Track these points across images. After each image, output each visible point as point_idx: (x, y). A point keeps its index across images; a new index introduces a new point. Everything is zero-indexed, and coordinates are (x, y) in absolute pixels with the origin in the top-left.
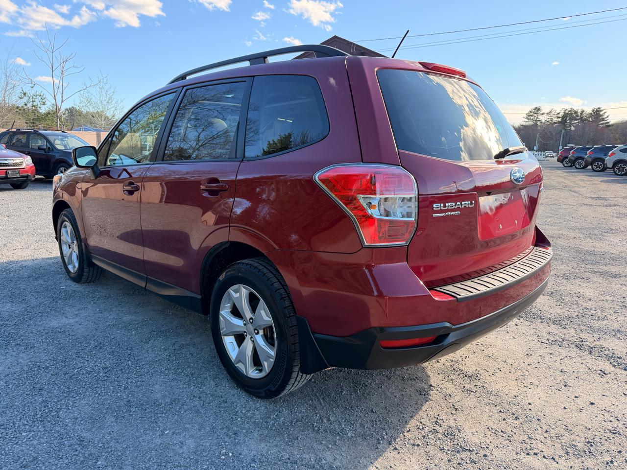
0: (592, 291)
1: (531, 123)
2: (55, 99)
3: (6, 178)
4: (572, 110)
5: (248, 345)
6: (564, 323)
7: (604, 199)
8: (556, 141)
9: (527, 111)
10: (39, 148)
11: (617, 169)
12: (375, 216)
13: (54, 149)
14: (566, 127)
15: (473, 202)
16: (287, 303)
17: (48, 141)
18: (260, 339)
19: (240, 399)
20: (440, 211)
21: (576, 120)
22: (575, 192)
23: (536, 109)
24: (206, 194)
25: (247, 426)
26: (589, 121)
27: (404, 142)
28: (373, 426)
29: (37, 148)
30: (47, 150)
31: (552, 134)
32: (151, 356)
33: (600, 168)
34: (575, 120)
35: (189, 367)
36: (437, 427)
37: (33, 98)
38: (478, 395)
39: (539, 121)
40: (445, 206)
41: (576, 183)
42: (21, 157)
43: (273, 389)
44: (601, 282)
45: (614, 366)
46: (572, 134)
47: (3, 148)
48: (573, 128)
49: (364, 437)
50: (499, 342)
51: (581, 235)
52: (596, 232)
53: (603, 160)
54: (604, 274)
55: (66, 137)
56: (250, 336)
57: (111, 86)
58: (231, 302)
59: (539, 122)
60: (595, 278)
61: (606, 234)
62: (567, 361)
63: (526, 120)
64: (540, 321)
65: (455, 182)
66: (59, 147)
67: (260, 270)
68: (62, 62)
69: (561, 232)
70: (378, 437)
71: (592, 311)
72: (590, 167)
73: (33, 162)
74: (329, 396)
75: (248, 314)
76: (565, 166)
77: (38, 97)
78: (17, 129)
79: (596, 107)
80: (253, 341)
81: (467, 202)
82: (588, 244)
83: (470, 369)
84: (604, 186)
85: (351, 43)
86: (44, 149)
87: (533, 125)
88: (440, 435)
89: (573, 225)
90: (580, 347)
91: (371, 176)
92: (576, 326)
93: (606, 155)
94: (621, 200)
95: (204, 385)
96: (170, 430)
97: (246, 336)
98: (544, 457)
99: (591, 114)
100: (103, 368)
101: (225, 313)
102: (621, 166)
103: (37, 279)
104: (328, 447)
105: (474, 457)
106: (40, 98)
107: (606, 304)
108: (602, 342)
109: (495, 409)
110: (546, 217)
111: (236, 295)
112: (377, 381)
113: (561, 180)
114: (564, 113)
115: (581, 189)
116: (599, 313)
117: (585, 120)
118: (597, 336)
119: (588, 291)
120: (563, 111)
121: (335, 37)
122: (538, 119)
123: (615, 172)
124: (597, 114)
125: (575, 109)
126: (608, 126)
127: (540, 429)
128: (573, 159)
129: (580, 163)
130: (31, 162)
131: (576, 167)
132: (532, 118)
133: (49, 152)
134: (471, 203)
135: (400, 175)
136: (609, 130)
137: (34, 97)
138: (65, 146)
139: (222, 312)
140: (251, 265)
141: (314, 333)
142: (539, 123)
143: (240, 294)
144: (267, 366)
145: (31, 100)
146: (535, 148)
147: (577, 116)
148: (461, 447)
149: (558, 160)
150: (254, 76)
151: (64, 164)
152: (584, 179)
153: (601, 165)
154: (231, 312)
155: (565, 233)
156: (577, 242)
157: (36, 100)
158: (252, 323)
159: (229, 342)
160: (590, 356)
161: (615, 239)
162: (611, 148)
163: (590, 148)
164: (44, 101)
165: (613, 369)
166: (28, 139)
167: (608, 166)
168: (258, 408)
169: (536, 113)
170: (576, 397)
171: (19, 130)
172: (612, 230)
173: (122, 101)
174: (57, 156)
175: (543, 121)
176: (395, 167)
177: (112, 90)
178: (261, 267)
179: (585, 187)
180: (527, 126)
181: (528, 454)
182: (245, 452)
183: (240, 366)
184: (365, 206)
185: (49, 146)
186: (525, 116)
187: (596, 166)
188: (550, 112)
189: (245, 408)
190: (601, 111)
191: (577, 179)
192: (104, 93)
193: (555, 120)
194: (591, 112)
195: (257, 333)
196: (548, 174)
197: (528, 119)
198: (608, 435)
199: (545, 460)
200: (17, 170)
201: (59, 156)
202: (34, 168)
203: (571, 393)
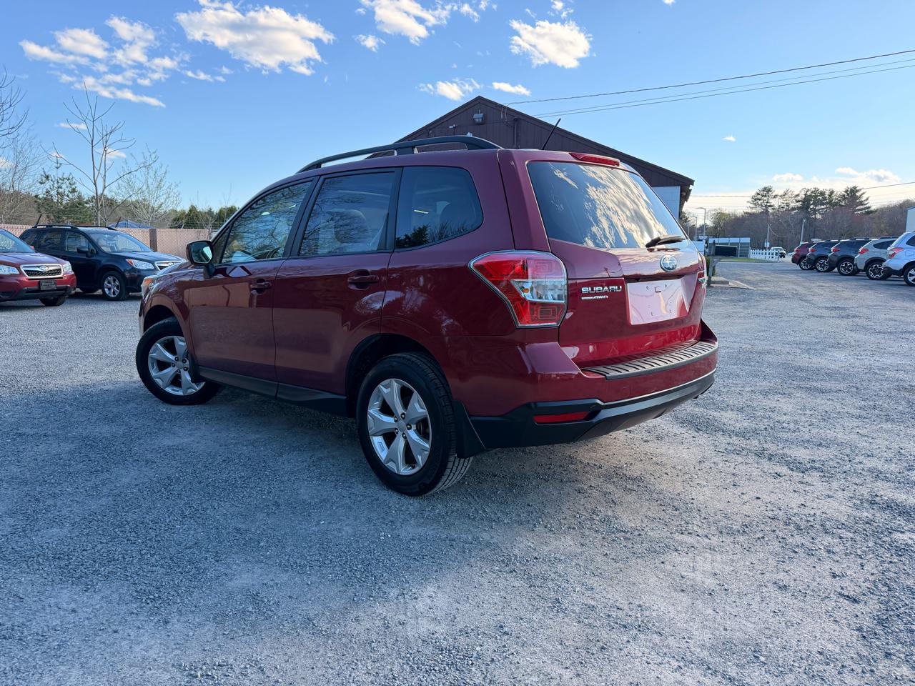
0: (790, 407)
1: (759, 210)
2: (95, 184)
3: (39, 290)
4: (816, 190)
5: (400, 443)
6: (748, 435)
7: (844, 309)
8: (796, 234)
9: (753, 193)
10: (79, 251)
11: (871, 270)
12: (528, 299)
13: (100, 252)
14: (810, 214)
15: (621, 287)
16: (443, 393)
17: (90, 240)
18: (413, 435)
19: (392, 498)
20: (588, 295)
21: (823, 204)
22: (807, 301)
23: (765, 189)
24: (353, 287)
25: (402, 517)
26: (840, 205)
27: (554, 230)
28: (529, 515)
29: (76, 250)
30: (89, 254)
31: (789, 225)
32: (288, 467)
33: (849, 271)
34: (821, 205)
35: (333, 475)
36: (594, 516)
37: (58, 182)
38: (639, 493)
39: (770, 206)
40: (592, 290)
41: (812, 290)
42: (58, 262)
43: (428, 482)
44: (804, 397)
45: (792, 470)
46: (817, 224)
47: (32, 251)
48: (819, 216)
49: (520, 523)
50: (671, 451)
51: (798, 351)
52: (818, 347)
53: (852, 259)
54: (811, 390)
55: (115, 235)
56: (402, 433)
57: (162, 165)
58: (380, 399)
59: (770, 208)
60: (799, 394)
61: (830, 349)
62: (742, 467)
63: (752, 206)
64: (722, 433)
65: (606, 269)
66: (106, 249)
67: (413, 362)
68: (105, 134)
69: (772, 348)
70: (534, 523)
71: (784, 424)
72: (836, 269)
73: (73, 269)
74: (484, 494)
75: (399, 409)
76: (803, 269)
77: (66, 180)
78: (47, 226)
79: (851, 186)
80: (405, 438)
81: (614, 287)
82: (803, 360)
83: (636, 474)
84: (847, 294)
85: (501, 106)
86: (85, 253)
87: (762, 212)
88: (596, 522)
89: (791, 339)
90: (759, 455)
91: (523, 261)
92: (761, 438)
93: (857, 252)
94: (865, 310)
95: (353, 488)
96: (324, 520)
97: (397, 433)
98: (698, 535)
99: (844, 196)
100: (240, 478)
101: (373, 411)
102: (876, 267)
103: (128, 402)
104: (485, 530)
105: (628, 535)
106: (68, 182)
107: (803, 419)
108: (786, 451)
109: (655, 504)
110: (760, 331)
111: (385, 390)
112: (534, 483)
113: (791, 286)
114: (805, 195)
115: (816, 298)
116: (792, 426)
117: (836, 204)
118: (782, 445)
119: (786, 405)
120: (803, 193)
121: (479, 98)
122: (769, 204)
123: (868, 275)
124: (852, 194)
125: (821, 189)
126: (869, 212)
127: (698, 517)
128: (813, 258)
129: (823, 263)
130: (71, 270)
131: (817, 270)
132: (760, 202)
133: (92, 256)
134: (619, 288)
135: (550, 260)
136: (870, 218)
137: (60, 181)
138: (112, 248)
139: (371, 411)
140: (404, 358)
141: (470, 416)
142: (770, 210)
143: (390, 389)
144: (421, 460)
145: (56, 186)
146: (767, 245)
147: (825, 199)
148: (616, 529)
149: (794, 261)
150: (403, 167)
151: (112, 272)
152: (824, 284)
153: (851, 266)
154: (380, 410)
155: (778, 348)
156: (790, 357)
157: (64, 186)
158: (404, 418)
159: (378, 442)
160: (768, 462)
161: (839, 355)
162: (864, 243)
163: (835, 243)
164: (73, 187)
165: (789, 472)
166: (63, 239)
167: (859, 267)
168: (412, 504)
169: (765, 196)
170: (743, 494)
171: (51, 226)
172: (839, 344)
173: (177, 186)
174: (104, 261)
175: (777, 206)
176: (545, 254)
177: (163, 170)
178: (414, 359)
179: (822, 295)
180: (754, 214)
181: (682, 533)
182: (404, 533)
183: (391, 465)
184: (518, 289)
185: (92, 247)
186: (750, 200)
187: (844, 267)
188: (785, 194)
189: (398, 504)
190: (857, 191)
191: (813, 285)
192: (152, 174)
193: (793, 205)
194: (844, 193)
195: (410, 429)
196: (775, 279)
197: (755, 204)
198: (767, 519)
199: (698, 537)
200: (53, 281)
201: (108, 261)
202: (75, 277)
203: (738, 491)
